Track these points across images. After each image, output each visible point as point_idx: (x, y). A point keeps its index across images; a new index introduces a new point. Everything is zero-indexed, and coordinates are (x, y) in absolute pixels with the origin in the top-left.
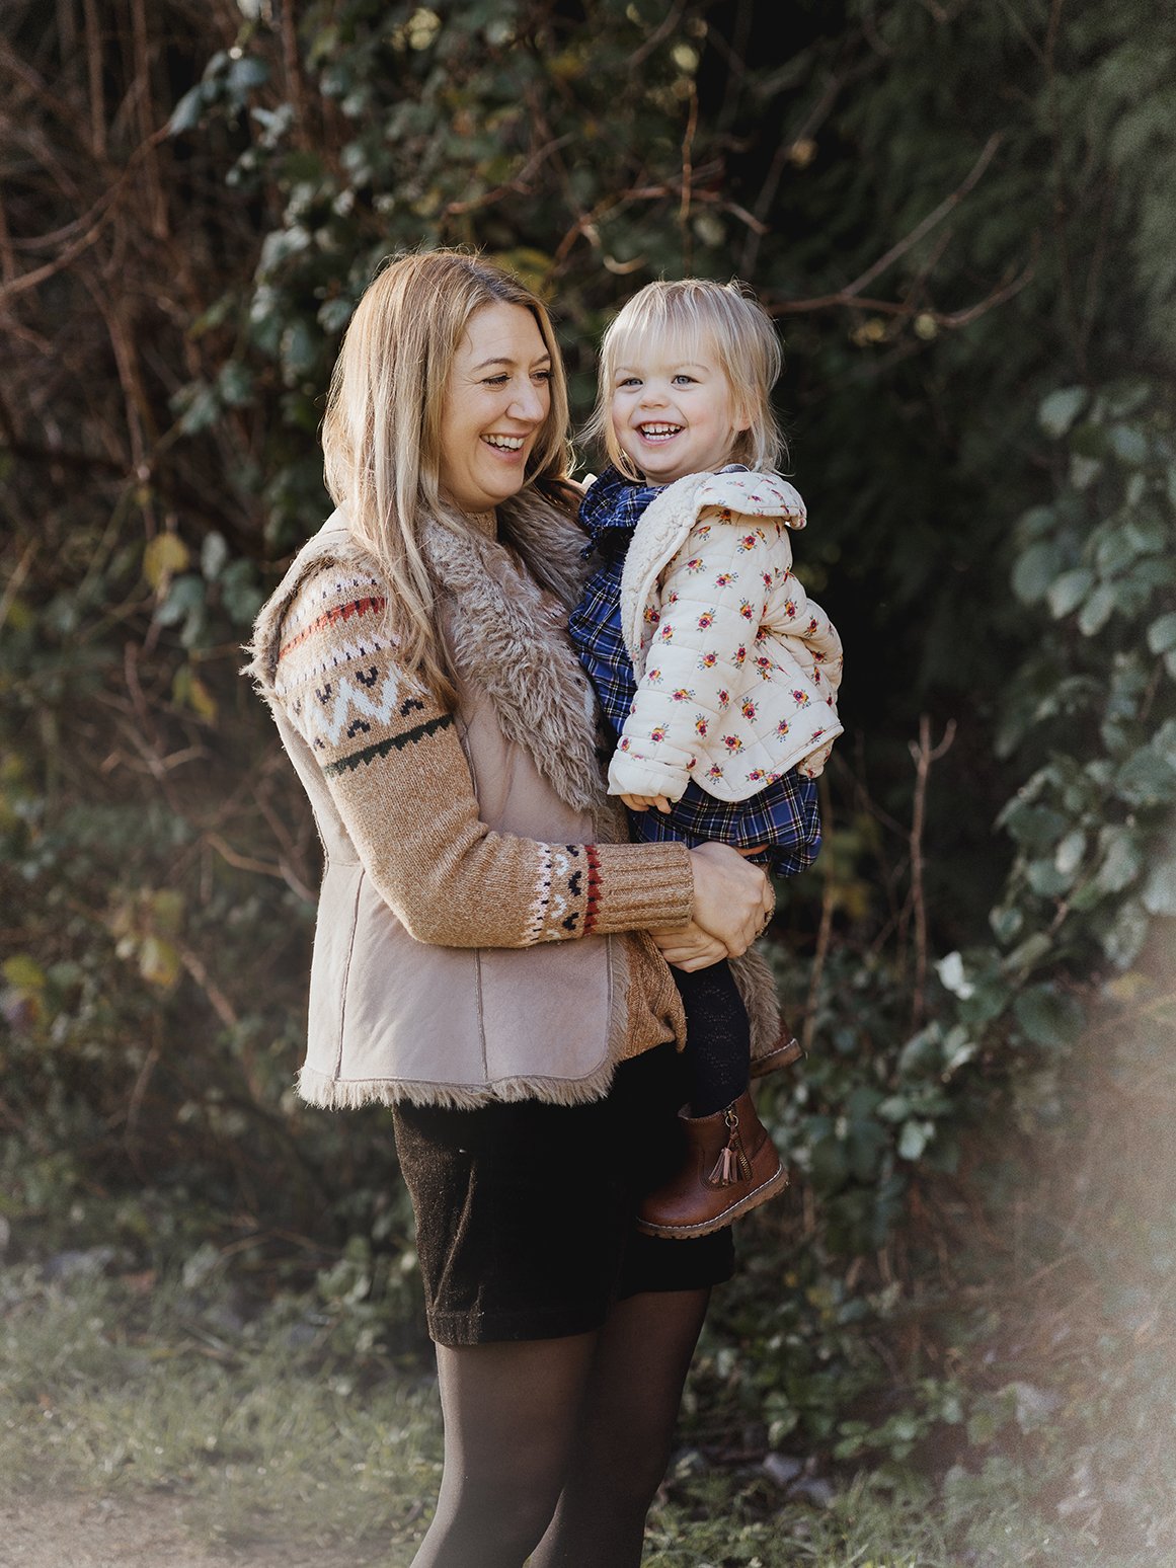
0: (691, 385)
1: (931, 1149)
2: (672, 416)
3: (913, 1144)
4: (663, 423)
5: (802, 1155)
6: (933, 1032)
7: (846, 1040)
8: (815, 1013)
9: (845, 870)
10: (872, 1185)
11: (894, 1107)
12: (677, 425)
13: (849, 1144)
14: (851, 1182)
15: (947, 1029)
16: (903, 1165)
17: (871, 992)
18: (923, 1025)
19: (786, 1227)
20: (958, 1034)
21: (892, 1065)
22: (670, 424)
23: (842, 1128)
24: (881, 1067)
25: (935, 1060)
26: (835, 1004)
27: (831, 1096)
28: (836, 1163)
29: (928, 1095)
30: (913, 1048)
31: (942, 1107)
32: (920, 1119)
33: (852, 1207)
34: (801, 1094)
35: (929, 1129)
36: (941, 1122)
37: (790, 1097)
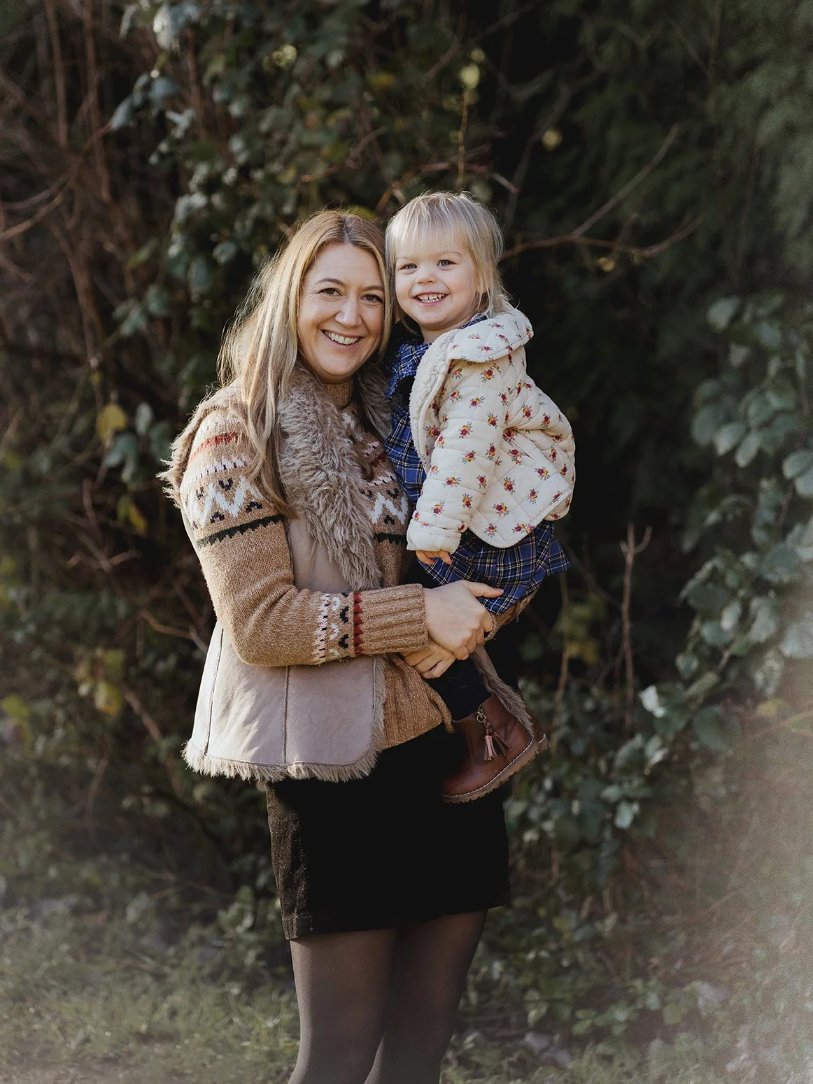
0: (451, 266)
1: (636, 821)
2: (440, 288)
3: (625, 818)
4: (433, 293)
5: (548, 826)
6: (638, 740)
7: (578, 747)
8: (557, 728)
9: (581, 631)
10: (597, 846)
11: (611, 792)
12: (442, 294)
13: (581, 819)
14: (582, 845)
15: (647, 739)
16: (619, 833)
17: (596, 714)
18: (632, 736)
19: (539, 876)
20: (655, 742)
21: (610, 763)
22: (438, 294)
23: (576, 807)
24: (602, 765)
25: (639, 759)
26: (571, 723)
27: (568, 785)
28: (571, 830)
29: (635, 784)
30: (624, 752)
31: (645, 792)
32: (630, 800)
33: (583, 861)
34: (548, 784)
35: (636, 808)
36: (644, 802)
37: (541, 787)
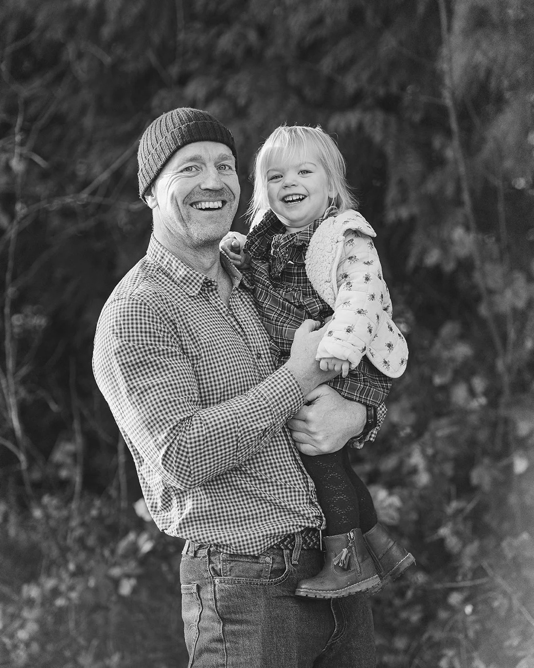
0: (309, 174)
1: (135, 590)
2: (301, 191)
3: (126, 588)
4: (296, 194)
5: (74, 595)
6: (132, 536)
7: (91, 541)
8: (72, 530)
10: (107, 609)
11: (116, 572)
12: (303, 195)
13: (96, 590)
14: (98, 607)
15: (138, 535)
16: (121, 598)
17: (100, 519)
18: (126, 533)
19: (62, 629)
20: (144, 537)
21: (113, 552)
22: (299, 195)
23: (92, 583)
24: (107, 553)
25: (134, 549)
26: (83, 524)
27: (86, 568)
28: (90, 598)
29: (132, 566)
30: (123, 545)
31: (139, 571)
32: (128, 576)
33: (99, 618)
34: (72, 567)
35: (133, 582)
36: (139, 578)
37: (67, 569)
